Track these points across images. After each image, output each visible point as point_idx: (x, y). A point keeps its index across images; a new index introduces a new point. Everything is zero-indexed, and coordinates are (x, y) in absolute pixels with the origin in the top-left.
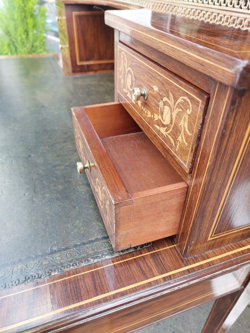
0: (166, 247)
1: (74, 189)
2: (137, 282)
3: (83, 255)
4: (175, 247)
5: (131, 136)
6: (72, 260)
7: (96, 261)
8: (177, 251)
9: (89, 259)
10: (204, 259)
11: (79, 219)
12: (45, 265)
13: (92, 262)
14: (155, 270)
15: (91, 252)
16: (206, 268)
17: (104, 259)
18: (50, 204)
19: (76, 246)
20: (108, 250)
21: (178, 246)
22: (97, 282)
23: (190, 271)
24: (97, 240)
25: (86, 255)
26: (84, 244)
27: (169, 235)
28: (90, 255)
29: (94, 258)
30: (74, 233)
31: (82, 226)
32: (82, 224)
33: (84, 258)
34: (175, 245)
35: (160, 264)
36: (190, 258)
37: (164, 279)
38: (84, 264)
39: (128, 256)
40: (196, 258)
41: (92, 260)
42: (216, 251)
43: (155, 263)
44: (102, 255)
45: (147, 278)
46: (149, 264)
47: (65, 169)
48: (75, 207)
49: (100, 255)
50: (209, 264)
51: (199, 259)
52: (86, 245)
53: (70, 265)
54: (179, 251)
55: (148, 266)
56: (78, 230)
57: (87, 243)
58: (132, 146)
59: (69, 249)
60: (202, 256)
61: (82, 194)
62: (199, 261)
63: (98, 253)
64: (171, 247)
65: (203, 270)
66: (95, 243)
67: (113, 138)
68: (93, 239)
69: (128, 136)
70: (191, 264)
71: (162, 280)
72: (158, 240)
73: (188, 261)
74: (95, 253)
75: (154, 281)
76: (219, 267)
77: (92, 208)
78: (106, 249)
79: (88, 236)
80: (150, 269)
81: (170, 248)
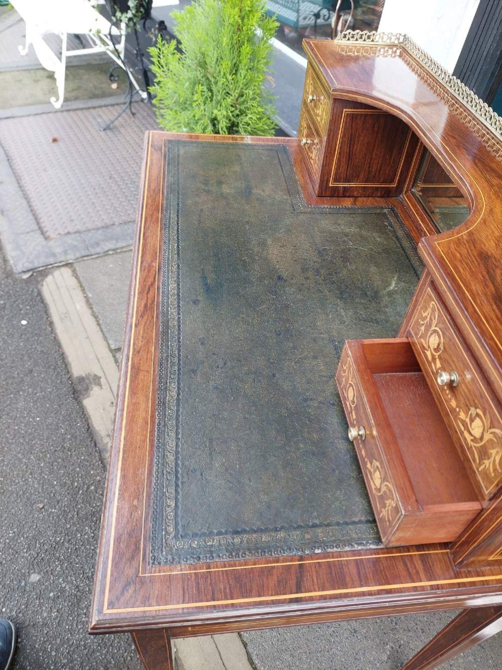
0: (437, 550)
1: (331, 442)
2: (402, 583)
3: (347, 538)
4: (447, 552)
5: (411, 376)
6: (335, 540)
7: (360, 548)
8: (449, 558)
9: (353, 544)
10: (478, 576)
11: (340, 489)
12: (308, 539)
13: (356, 549)
14: (422, 575)
15: (354, 536)
16: (479, 587)
17: (368, 548)
18: (306, 460)
19: (338, 524)
20: (374, 538)
21: (452, 554)
22: (361, 572)
23: (461, 586)
24: (360, 522)
25: (349, 538)
26: (347, 524)
27: (446, 541)
28: (354, 539)
29: (359, 544)
30: (335, 507)
31: (344, 500)
32: (344, 497)
33: (348, 540)
34: (448, 551)
35: (429, 570)
36: (463, 570)
37: (432, 587)
38: (347, 549)
39: (395, 550)
40: (469, 572)
41: (356, 546)
42: (495, 569)
43: (424, 565)
44: (367, 543)
45: (414, 582)
46: (417, 566)
47: (319, 407)
48: (334, 470)
49: (364, 542)
50: (483, 582)
51: (473, 574)
52: (350, 526)
53: (333, 546)
54: (451, 559)
55: (415, 568)
56: (340, 503)
57: (350, 524)
58: (411, 396)
59: (331, 526)
60: (477, 571)
61: (341, 452)
62: (472, 577)
63: (363, 539)
64: (443, 551)
65: (475, 587)
66: (359, 525)
67: (385, 376)
68: (357, 520)
69: (406, 376)
70: (462, 578)
71: (429, 588)
72: (433, 544)
73: (460, 573)
74: (359, 539)
75: (420, 586)
76: (494, 589)
77: (353, 477)
78: (371, 536)
79: (351, 515)
80: (417, 572)
81: (442, 553)
